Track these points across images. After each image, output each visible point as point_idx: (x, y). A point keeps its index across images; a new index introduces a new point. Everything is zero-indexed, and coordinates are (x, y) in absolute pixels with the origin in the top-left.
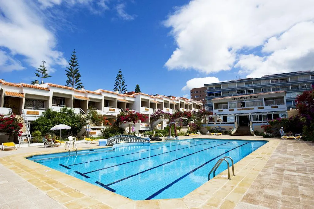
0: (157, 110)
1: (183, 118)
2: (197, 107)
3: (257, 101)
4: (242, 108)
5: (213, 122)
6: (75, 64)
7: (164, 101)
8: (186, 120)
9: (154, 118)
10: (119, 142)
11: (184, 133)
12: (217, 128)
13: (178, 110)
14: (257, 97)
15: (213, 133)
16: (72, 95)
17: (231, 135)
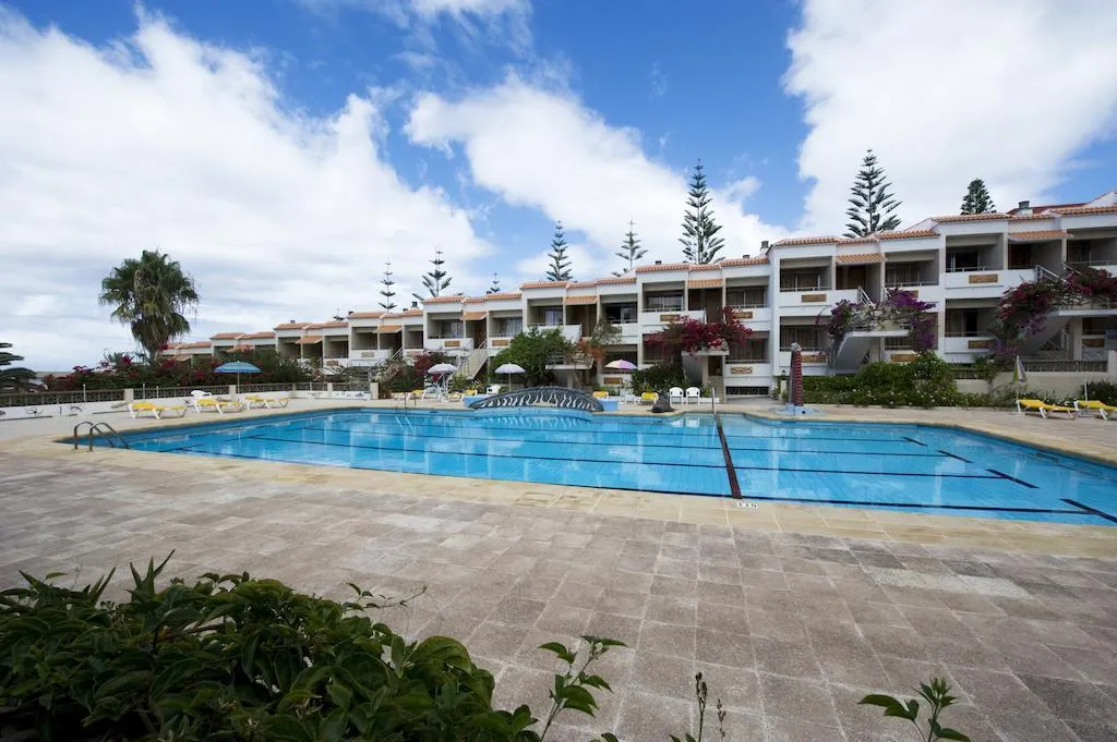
10: (534, 403)
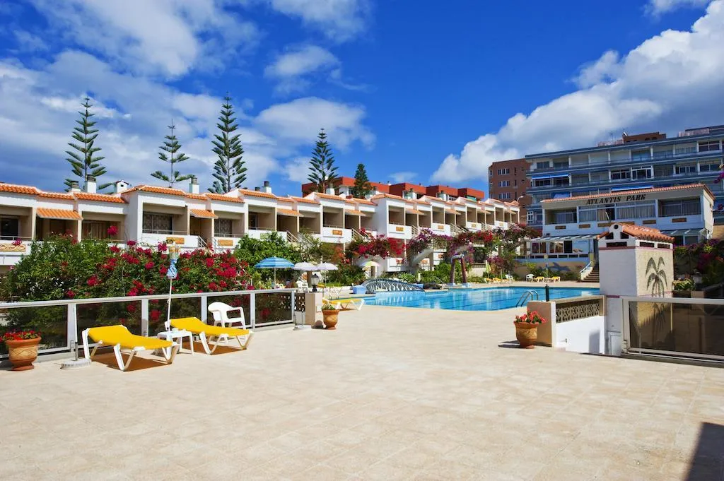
0: (420, 229)
1: (476, 245)
2: (507, 217)
3: (641, 205)
4: (607, 222)
5: (542, 254)
6: (230, 126)
7: (433, 207)
8: (480, 248)
9: (416, 246)
11: (477, 277)
12: (548, 266)
13: (462, 227)
14: (643, 197)
15: (541, 278)
16: (274, 208)
17: (579, 281)
